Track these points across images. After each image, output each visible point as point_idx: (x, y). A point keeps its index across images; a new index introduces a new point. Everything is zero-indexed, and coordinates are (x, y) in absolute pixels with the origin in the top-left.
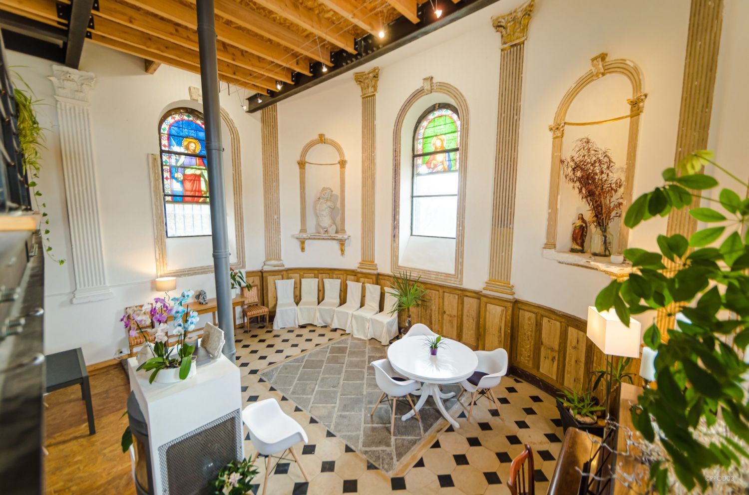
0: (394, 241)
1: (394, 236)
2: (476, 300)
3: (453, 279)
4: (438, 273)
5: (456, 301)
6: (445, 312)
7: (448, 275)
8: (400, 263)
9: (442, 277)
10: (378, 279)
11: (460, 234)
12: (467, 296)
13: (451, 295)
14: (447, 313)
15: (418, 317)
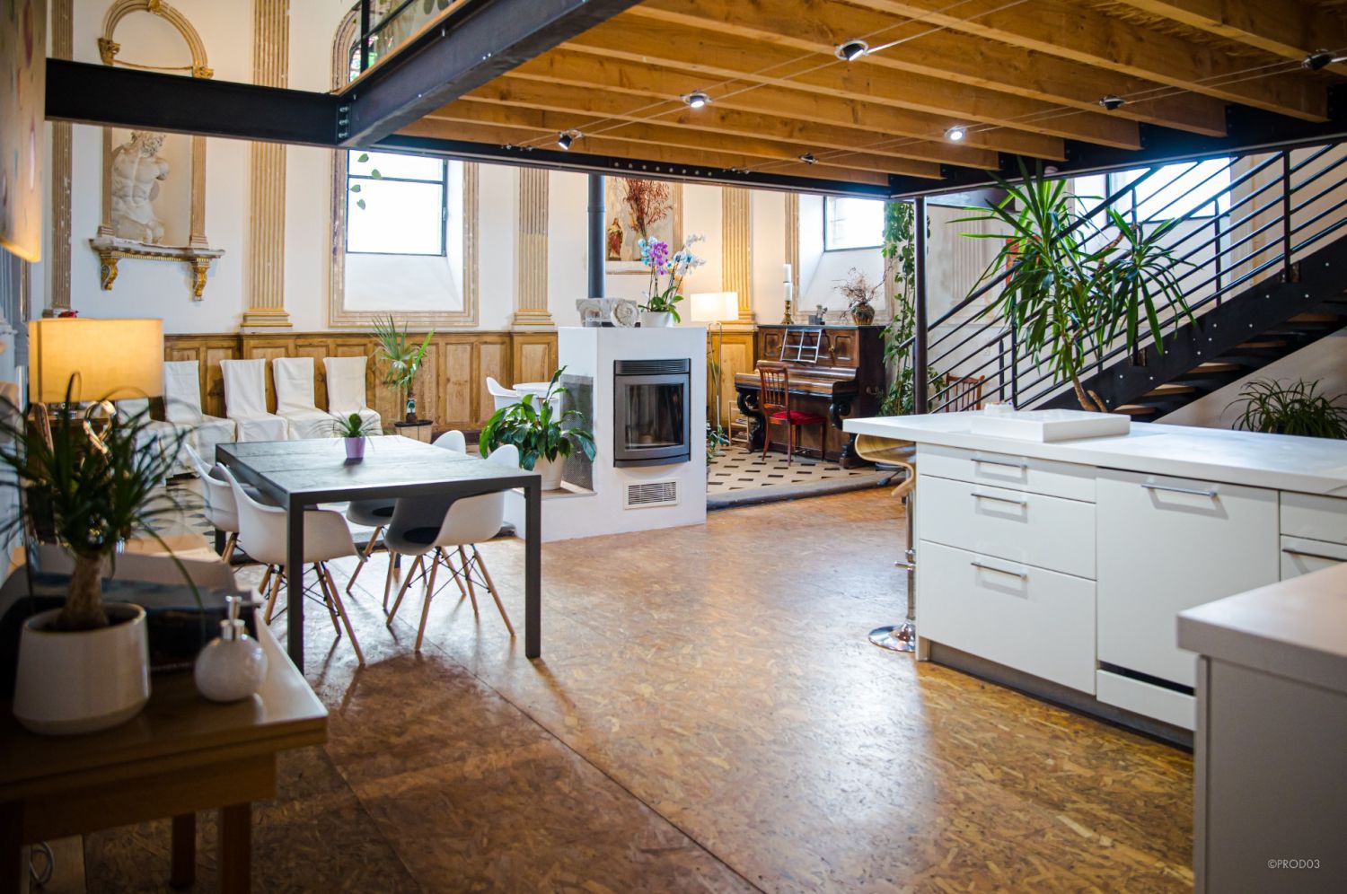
0: (335, 260)
1: (335, 251)
2: (498, 346)
3: (461, 319)
4: (433, 314)
5: (467, 355)
6: (448, 380)
7: (451, 314)
8: (349, 305)
9: (442, 319)
10: (301, 343)
11: (471, 243)
12: (486, 343)
13: (460, 346)
14: (453, 379)
15: (396, 405)
